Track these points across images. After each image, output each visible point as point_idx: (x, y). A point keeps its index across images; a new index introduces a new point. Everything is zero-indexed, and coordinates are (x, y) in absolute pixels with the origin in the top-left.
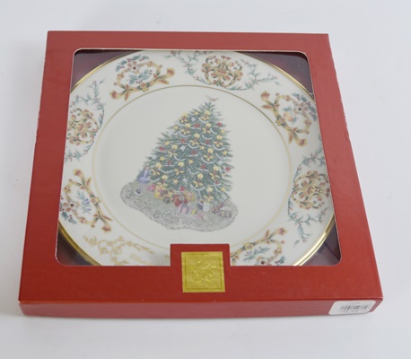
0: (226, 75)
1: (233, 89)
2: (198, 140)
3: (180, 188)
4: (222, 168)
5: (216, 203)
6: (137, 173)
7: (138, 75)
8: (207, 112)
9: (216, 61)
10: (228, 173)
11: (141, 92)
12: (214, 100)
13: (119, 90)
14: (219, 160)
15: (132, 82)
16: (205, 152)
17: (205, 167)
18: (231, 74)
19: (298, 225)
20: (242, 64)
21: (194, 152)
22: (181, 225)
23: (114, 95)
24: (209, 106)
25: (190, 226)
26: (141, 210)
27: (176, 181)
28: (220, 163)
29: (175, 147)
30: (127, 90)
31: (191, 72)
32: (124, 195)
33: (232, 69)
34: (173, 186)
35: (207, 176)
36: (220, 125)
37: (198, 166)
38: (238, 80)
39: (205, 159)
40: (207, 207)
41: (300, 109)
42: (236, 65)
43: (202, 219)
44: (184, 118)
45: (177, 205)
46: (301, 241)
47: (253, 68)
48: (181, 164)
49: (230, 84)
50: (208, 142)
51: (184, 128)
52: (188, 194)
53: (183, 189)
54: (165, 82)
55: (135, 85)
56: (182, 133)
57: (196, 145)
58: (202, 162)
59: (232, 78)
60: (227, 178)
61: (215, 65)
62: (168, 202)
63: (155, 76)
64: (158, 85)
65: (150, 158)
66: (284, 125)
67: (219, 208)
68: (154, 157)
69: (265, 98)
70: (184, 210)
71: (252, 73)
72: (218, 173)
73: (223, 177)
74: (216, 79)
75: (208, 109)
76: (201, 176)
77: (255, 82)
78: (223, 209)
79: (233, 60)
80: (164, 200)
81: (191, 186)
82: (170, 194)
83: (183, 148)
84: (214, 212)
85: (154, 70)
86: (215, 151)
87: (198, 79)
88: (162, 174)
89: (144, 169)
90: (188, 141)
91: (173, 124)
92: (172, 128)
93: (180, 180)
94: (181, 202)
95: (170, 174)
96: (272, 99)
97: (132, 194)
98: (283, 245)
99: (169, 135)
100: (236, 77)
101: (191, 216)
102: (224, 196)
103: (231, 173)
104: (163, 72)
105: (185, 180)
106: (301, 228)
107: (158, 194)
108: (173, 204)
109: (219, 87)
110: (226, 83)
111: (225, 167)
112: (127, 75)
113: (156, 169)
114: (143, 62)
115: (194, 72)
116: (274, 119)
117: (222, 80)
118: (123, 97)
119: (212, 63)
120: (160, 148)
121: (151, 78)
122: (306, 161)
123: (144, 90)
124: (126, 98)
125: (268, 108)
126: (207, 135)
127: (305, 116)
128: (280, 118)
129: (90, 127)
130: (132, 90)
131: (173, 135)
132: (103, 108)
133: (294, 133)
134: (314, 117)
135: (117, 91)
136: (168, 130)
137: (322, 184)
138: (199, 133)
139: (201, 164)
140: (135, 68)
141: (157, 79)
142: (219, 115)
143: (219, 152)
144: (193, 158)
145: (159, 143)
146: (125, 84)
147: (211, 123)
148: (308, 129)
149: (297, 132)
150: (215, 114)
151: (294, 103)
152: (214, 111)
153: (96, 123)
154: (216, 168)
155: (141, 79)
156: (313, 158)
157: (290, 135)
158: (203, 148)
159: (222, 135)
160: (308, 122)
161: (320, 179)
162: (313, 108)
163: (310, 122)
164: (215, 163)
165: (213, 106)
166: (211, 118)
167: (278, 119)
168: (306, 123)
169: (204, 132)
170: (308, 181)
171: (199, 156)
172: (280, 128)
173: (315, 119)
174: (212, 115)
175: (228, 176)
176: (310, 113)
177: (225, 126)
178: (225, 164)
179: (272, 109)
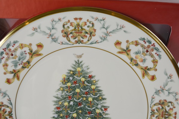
0: (83, 34)
1: (91, 43)
2: (79, 94)
4: (102, 110)
7: (17, 59)
8: (79, 69)
9: (71, 24)
10: (107, 112)
11: (26, 70)
12: (80, 56)
13: (11, 76)
14: (98, 105)
15: (16, 66)
16: (87, 102)
17: (90, 112)
18: (87, 33)
20: (93, 21)
21: (80, 104)
23: (8, 81)
24: (78, 64)
28: (99, 106)
29: (66, 104)
30: (15, 73)
31: (55, 40)
33: (85, 28)
36: (91, 77)
37: (86, 113)
38: (94, 36)
39: (89, 107)
41: (147, 51)
42: (88, 24)
44: (64, 79)
47: (102, 22)
48: (75, 115)
49: (88, 40)
50: (87, 93)
51: (67, 87)
54: (40, 55)
55: (19, 67)
56: (67, 92)
57: (79, 99)
58: (88, 110)
59: (88, 36)
60: (106, 116)
61: (71, 28)
63: (30, 54)
64: (35, 59)
65: (54, 117)
66: (137, 65)
68: (56, 116)
69: (118, 46)
71: (104, 27)
72: (100, 114)
73: (104, 116)
74: (77, 39)
75: (79, 67)
77: (107, 34)
79: (84, 20)
83: (72, 103)
85: (27, 50)
86: (94, 99)
87: (62, 43)
90: (73, 97)
91: (59, 87)
92: (59, 90)
96: (124, 46)
99: (59, 96)
100: (91, 33)
104: (34, 48)
109: (81, 45)
110: (85, 40)
111: (103, 109)
112: (9, 63)
114: (15, 47)
115: (57, 39)
116: (129, 61)
117: (81, 39)
118: (16, 79)
119: (68, 27)
120: (57, 108)
121: (28, 57)
122: (157, 92)
123: (27, 67)
124: (18, 79)
125: (122, 53)
126: (85, 88)
127: (152, 56)
128: (133, 60)
129: (6, 112)
130: (19, 71)
131: (62, 96)
132: (6, 94)
133: (146, 71)
134: (159, 56)
135: (9, 78)
136: (57, 93)
137: (171, 109)
138: (78, 88)
139: (87, 112)
140: (12, 55)
141: (32, 55)
142: (88, 69)
143: (97, 99)
144: (80, 109)
145: (55, 105)
146: (12, 70)
147: (84, 77)
148: (155, 67)
149: (148, 70)
150: (85, 69)
151: (142, 46)
152: (83, 66)
153: (8, 107)
154: (98, 111)
155: (21, 61)
156: (162, 90)
157: (142, 72)
158: (85, 99)
159: (95, 85)
160: (155, 61)
161: (169, 106)
162: (157, 48)
163: (157, 61)
164: (97, 108)
165: (81, 62)
166: (83, 74)
167: (131, 61)
168: (153, 62)
169: (82, 86)
170: (161, 107)
171: (84, 106)
172: (135, 67)
173: (160, 58)
174: (83, 71)
175: (107, 114)
176: (156, 53)
177: (94, 76)
178: (102, 106)
179: (126, 54)
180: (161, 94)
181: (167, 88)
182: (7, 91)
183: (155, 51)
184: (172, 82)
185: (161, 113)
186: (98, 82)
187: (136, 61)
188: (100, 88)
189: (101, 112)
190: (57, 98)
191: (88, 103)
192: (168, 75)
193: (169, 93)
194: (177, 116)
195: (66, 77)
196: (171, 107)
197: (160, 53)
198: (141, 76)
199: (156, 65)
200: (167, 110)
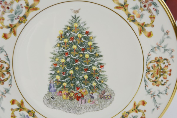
2: (76, 50)
3: (76, 89)
4: (98, 67)
5: (100, 92)
6: (48, 87)
7: (13, 13)
8: (76, 25)
10: (103, 69)
11: (23, 25)
12: (77, 12)
13: (7, 31)
14: (94, 62)
15: (12, 20)
16: (84, 58)
17: (87, 70)
19: (153, 98)
21: (77, 61)
22: (84, 111)
23: (5, 36)
24: (75, 19)
25: (90, 110)
26: (59, 109)
27: (72, 85)
28: (96, 63)
29: (63, 60)
30: (12, 28)
32: (46, 103)
34: (71, 88)
35: (90, 76)
36: (88, 33)
37: (82, 70)
39: (85, 64)
40: (96, 95)
43: (95, 104)
44: (61, 35)
45: (78, 99)
46: (156, 109)
48: (72, 72)
50: (84, 50)
51: (64, 43)
52: (83, 91)
53: (78, 89)
54: (36, 9)
55: (16, 22)
56: (64, 48)
57: (76, 55)
60: (103, 73)
62: (72, 99)
63: (26, 8)
64: (32, 13)
65: (51, 74)
66: (134, 21)
67: (103, 95)
68: (53, 72)
69: (116, 1)
70: (83, 101)
72: (96, 71)
73: (100, 73)
75: (76, 22)
76: (86, 77)
78: (106, 94)
80: (70, 99)
81: (83, 85)
82: (72, 94)
83: (68, 60)
84: (101, 98)
85: (23, 3)
86: (90, 56)
88: (62, 83)
89: (50, 83)
90: (70, 54)
91: (56, 43)
92: (55, 46)
93: (74, 83)
94: (80, 97)
95: (67, 81)
97: (50, 101)
98: (145, 113)
99: (56, 52)
101: (88, 104)
102: (104, 86)
103: (105, 68)
104: (31, 2)
105: (77, 82)
106: (154, 100)
107: (64, 96)
108: (75, 100)
111: (99, 66)
113: (57, 80)
116: (126, 17)
118: (12, 34)
120: (54, 65)
121: (24, 11)
122: (153, 50)
123: (24, 22)
124: (15, 34)
125: (120, 9)
126: (81, 44)
127: (149, 12)
128: (130, 16)
129: (3, 68)
130: (15, 26)
131: (59, 52)
132: (3, 50)
133: (142, 27)
134: (157, 11)
135: (5, 33)
136: (54, 49)
137: (166, 66)
138: (75, 44)
139: (84, 69)
140: (8, 8)
141: (29, 9)
142: (85, 25)
143: (93, 56)
144: (77, 65)
145: (52, 61)
146: (8, 25)
147: (81, 33)
148: (153, 23)
149: (145, 26)
150: (82, 25)
151: (140, 1)
152: (81, 22)
153: (5, 63)
154: (94, 68)
155: (17, 15)
156: (159, 47)
157: (139, 29)
158: (81, 56)
159: (91, 41)
160: (152, 17)
161: (164, 63)
162: (155, 3)
163: (154, 16)
164: (93, 65)
165: (78, 18)
166: (80, 29)
167: (129, 17)
168: (151, 18)
169: (78, 42)
170: (156, 65)
171: (81, 63)
172: (132, 24)
173: (158, 13)
174: (79, 27)
175: (103, 71)
176: (154, 9)
177: (91, 33)
178: (99, 63)
179: (123, 9)
180: (158, 51)
181: (163, 45)
182: (4, 46)
183: (153, 6)
184: (168, 39)
185: (156, 71)
186: (95, 39)
187: (133, 17)
188: (96, 45)
189: (97, 69)
190: (54, 54)
191: (84, 60)
192: (165, 32)
193: (165, 49)
194: (172, 73)
195: (63, 33)
196: (167, 64)
197: (158, 9)
198: (137, 32)
199: (153, 21)
200: (163, 67)
